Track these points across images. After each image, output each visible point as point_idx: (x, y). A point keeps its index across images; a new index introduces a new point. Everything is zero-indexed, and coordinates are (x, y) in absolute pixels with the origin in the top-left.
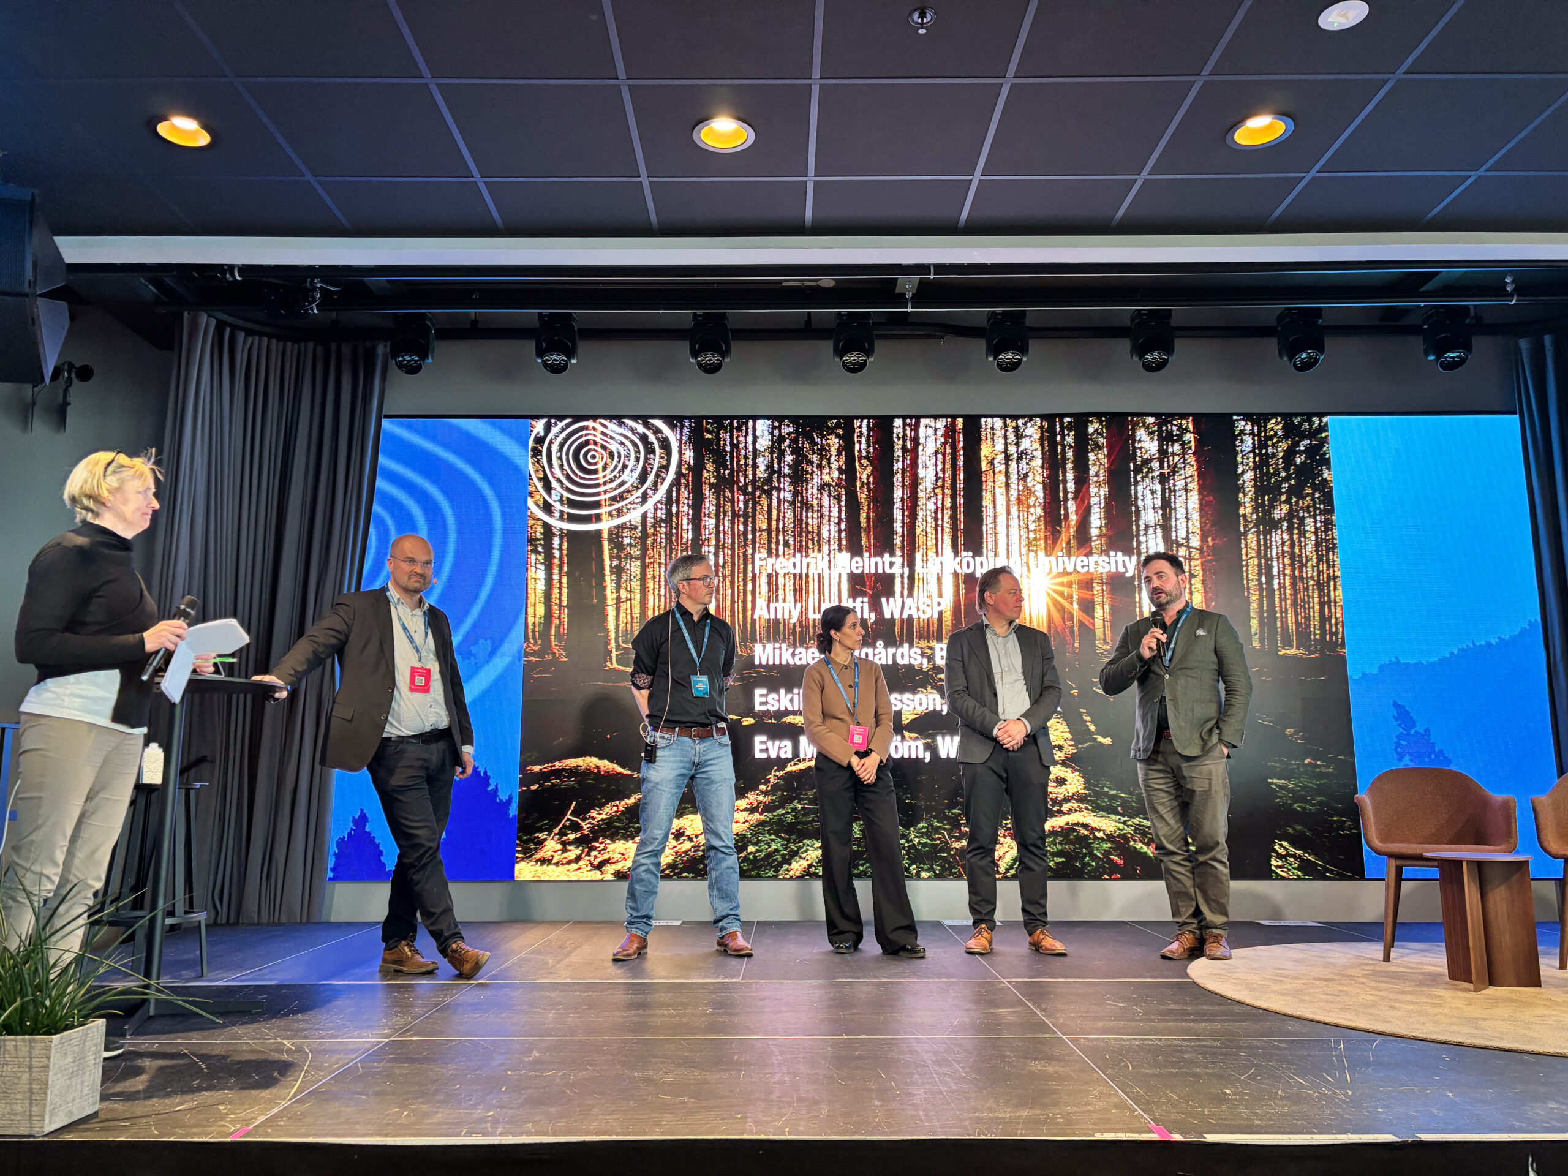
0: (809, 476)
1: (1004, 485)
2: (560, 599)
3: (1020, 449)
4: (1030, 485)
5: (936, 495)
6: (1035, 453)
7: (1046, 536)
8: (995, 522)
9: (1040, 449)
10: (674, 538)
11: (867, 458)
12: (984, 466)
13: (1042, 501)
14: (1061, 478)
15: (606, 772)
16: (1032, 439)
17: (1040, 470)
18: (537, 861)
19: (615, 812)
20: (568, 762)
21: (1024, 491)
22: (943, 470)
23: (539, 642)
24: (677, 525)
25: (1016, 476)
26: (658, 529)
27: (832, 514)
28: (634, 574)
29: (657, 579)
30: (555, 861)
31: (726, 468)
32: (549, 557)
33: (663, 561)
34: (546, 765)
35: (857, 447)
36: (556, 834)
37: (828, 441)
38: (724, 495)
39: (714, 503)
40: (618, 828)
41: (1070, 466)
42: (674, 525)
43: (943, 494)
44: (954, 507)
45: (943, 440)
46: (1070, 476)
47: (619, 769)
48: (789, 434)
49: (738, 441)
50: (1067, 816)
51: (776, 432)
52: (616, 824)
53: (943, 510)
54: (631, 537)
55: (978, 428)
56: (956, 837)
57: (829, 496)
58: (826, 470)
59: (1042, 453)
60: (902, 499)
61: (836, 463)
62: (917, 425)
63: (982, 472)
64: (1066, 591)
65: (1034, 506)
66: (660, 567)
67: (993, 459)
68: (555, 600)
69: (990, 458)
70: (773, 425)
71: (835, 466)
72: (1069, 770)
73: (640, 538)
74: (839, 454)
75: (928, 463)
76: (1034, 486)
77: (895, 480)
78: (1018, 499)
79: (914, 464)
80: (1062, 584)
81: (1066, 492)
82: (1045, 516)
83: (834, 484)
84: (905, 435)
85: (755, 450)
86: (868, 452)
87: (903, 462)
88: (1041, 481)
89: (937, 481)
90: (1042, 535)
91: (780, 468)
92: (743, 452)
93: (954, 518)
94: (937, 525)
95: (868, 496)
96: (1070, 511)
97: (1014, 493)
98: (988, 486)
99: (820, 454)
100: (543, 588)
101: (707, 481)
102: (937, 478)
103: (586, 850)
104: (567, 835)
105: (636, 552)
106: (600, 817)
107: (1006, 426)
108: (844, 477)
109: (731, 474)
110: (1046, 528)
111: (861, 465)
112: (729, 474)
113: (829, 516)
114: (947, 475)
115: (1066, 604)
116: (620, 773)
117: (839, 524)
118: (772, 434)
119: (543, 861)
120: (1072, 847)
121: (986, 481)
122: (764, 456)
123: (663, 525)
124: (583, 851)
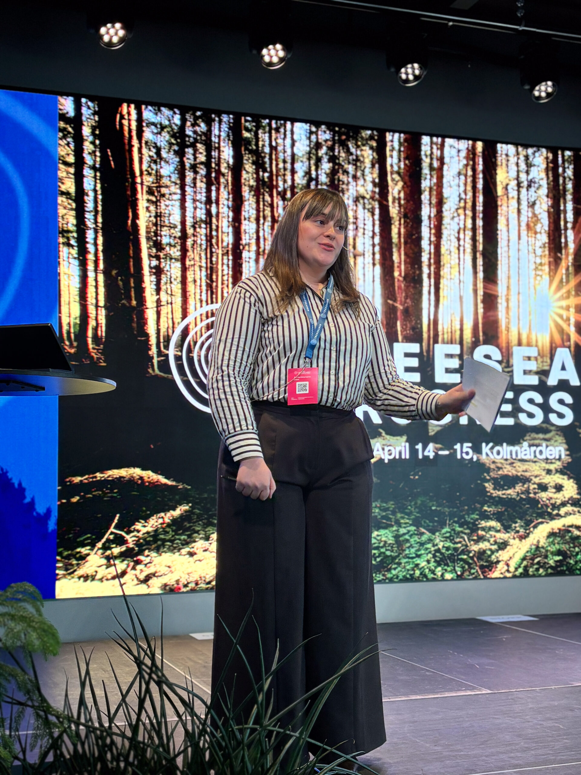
0: (344, 186)
1: (516, 211)
2: (97, 299)
3: (530, 177)
4: (537, 212)
5: (459, 215)
6: (541, 182)
7: (550, 262)
8: (508, 246)
9: (545, 179)
10: (214, 241)
11: (398, 173)
12: (500, 191)
13: (547, 229)
14: (562, 208)
15: (149, 482)
16: (539, 169)
17: (546, 199)
18: (79, 578)
19: (161, 524)
20: (110, 473)
21: (532, 218)
22: (465, 192)
23: (75, 344)
24: (217, 227)
25: (526, 203)
26: (198, 230)
27: (366, 227)
28: (174, 276)
29: (198, 283)
30: (98, 576)
31: (265, 171)
32: (83, 252)
33: (204, 265)
34: (87, 476)
35: (389, 161)
36: (99, 549)
37: (363, 153)
38: (263, 198)
39: (254, 206)
40: (164, 541)
41: (569, 197)
42: (214, 227)
43: (465, 215)
44: (474, 229)
45: (465, 162)
46: (570, 206)
47: (163, 480)
48: (326, 141)
49: (276, 143)
50: (563, 519)
51: (313, 137)
52: (162, 536)
53: (464, 230)
54: (170, 236)
55: (495, 152)
56: (473, 540)
57: (364, 208)
58: (361, 182)
59: (548, 184)
60: (430, 217)
61: (370, 175)
62: (442, 145)
63: (497, 197)
64: (565, 314)
65: (540, 233)
66: (201, 270)
67: (507, 185)
68: (91, 300)
69: (504, 184)
70: (310, 130)
71: (369, 178)
72: (566, 477)
73: (180, 238)
74: (373, 166)
75: (452, 183)
76: (540, 213)
77: (423, 197)
78: (528, 225)
79: (440, 185)
80: (561, 307)
81: (566, 222)
82: (549, 243)
83: (368, 196)
84: (432, 153)
85: (293, 155)
86: (399, 167)
87: (430, 180)
88: (546, 209)
89: (460, 201)
90: (546, 260)
91: (317, 175)
92: (281, 156)
93: (474, 239)
94: (459, 245)
95: (399, 212)
96: (569, 239)
97: (524, 220)
98: (502, 211)
99: (355, 165)
100: (78, 286)
101: (247, 183)
102: (461, 199)
103: (132, 564)
104: (110, 548)
105: (176, 252)
106: (144, 530)
107: (518, 154)
108: (377, 190)
109: (270, 178)
110: (550, 254)
111: (393, 180)
112: (268, 177)
113: (364, 229)
114: (468, 197)
115: (565, 326)
116: (165, 485)
117: (373, 237)
118: (309, 138)
119: (86, 578)
120: (567, 546)
121: (501, 206)
122: (302, 161)
123: (203, 226)
124: (128, 566)
